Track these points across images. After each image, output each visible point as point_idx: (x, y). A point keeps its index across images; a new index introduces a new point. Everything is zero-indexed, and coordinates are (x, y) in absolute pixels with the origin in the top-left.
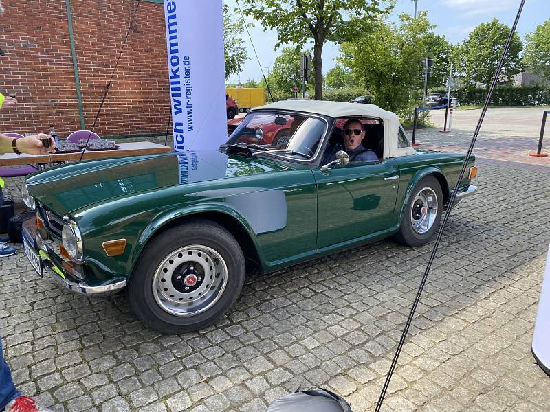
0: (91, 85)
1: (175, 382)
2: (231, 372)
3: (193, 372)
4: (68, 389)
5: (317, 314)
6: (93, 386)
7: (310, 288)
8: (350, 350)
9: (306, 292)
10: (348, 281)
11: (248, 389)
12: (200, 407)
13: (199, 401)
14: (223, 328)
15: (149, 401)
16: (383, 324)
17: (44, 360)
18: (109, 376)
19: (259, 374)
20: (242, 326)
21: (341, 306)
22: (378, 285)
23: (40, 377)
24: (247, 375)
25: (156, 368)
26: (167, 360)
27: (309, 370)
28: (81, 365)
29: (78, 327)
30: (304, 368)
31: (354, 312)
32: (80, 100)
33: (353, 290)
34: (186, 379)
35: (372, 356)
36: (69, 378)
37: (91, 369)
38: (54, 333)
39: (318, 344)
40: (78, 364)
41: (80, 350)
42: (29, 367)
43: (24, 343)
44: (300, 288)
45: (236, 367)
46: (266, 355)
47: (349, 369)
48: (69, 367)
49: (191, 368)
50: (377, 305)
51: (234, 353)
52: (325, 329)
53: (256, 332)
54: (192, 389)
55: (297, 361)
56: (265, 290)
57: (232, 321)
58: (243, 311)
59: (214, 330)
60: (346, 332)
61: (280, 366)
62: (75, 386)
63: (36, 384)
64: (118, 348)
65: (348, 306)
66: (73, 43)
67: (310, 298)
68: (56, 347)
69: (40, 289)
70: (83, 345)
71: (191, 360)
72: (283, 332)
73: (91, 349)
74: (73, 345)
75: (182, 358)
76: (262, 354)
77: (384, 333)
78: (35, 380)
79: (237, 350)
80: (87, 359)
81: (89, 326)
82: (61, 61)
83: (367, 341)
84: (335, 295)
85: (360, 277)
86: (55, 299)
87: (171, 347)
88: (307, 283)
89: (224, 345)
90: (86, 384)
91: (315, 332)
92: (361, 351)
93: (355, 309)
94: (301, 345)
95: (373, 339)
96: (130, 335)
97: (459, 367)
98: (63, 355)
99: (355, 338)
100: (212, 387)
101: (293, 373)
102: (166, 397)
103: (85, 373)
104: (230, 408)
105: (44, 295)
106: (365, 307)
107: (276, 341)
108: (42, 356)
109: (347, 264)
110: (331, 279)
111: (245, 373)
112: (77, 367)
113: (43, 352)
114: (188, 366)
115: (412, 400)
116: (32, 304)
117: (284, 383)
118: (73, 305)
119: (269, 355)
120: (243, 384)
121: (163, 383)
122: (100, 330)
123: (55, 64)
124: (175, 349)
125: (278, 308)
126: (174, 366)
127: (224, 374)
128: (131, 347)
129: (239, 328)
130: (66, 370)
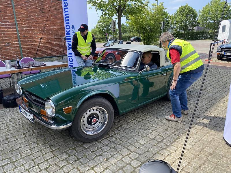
0: (25, 36)
1: (94, 161)
2: (115, 155)
3: (100, 157)
4: (52, 168)
5: (141, 130)
6: (62, 166)
7: (136, 120)
8: (158, 143)
9: (135, 121)
10: (149, 116)
11: (124, 161)
12: (107, 170)
13: (106, 168)
14: (107, 138)
15: (87, 170)
16: (168, 132)
17: (38, 157)
18: (67, 161)
19: (126, 156)
20: (114, 137)
21: (149, 126)
22: (161, 117)
23: (39, 164)
24: (122, 156)
25: (85, 156)
26: (88, 153)
27: (145, 152)
28: (54, 158)
29: (47, 142)
30: (143, 152)
31: (155, 129)
32: (20, 43)
33: (153, 120)
34: (99, 160)
35: (167, 145)
36: (51, 163)
37: (59, 159)
38: (38, 145)
39: (145, 142)
40: (53, 157)
41: (52, 152)
42: (33, 160)
43: (27, 151)
44: (132, 120)
45: (116, 154)
46: (126, 148)
47: (160, 151)
48: (49, 159)
49: (99, 155)
50: (163, 125)
51: (114, 148)
52: (146, 136)
53: (120, 139)
54: (102, 163)
55: (139, 149)
56: (119, 122)
57: (109, 135)
58: (112, 131)
59: (103, 139)
60: (154, 136)
61: (133, 152)
62: (55, 167)
63: (38, 167)
64: (67, 150)
65: (152, 126)
66: (15, 18)
67: (137, 124)
68: (41, 151)
69: (25, 127)
70: (52, 150)
71: (98, 152)
72: (130, 138)
73: (56, 151)
74: (48, 150)
75: (94, 152)
76: (125, 147)
77: (169, 136)
78: (37, 165)
79: (115, 147)
80: (56, 155)
81: (52, 142)
82: (11, 26)
83: (163, 140)
84: (146, 122)
85: (154, 114)
86: (33, 131)
87: (88, 148)
88: (134, 118)
89: (109, 145)
90: (59, 165)
91: (143, 137)
92: (162, 144)
93: (155, 127)
94: (139, 143)
95: (165, 138)
96: (70, 144)
97: (199, 147)
98: (45, 154)
99: (159, 139)
100: (109, 162)
101: (139, 154)
102: (93, 168)
103: (57, 161)
104: (119, 170)
105: (28, 130)
106: (159, 126)
107: (129, 142)
108: (37, 155)
109: (147, 109)
110: (143, 116)
111: (120, 156)
112: (53, 159)
113: (37, 154)
114: (98, 154)
115: (186, 161)
116: (24, 134)
117: (136, 158)
118: (42, 133)
119: (128, 148)
120: (121, 160)
121: (90, 162)
122: (57, 143)
123: (8, 27)
124: (90, 148)
125: (126, 129)
126: (92, 155)
127: (112, 156)
128: (72, 149)
129: (113, 138)
130: (49, 160)
